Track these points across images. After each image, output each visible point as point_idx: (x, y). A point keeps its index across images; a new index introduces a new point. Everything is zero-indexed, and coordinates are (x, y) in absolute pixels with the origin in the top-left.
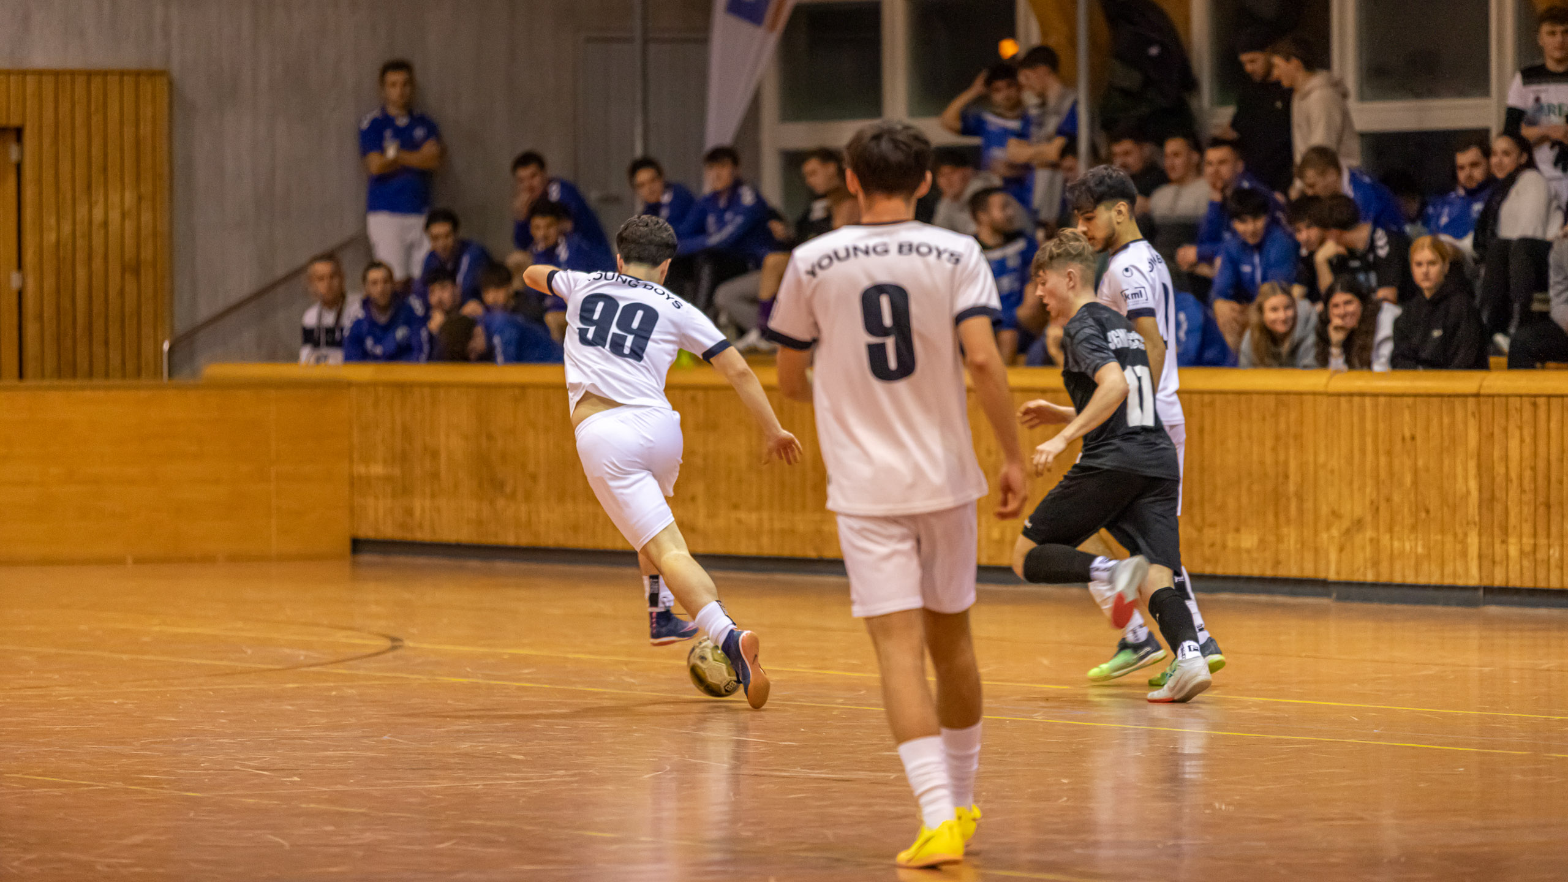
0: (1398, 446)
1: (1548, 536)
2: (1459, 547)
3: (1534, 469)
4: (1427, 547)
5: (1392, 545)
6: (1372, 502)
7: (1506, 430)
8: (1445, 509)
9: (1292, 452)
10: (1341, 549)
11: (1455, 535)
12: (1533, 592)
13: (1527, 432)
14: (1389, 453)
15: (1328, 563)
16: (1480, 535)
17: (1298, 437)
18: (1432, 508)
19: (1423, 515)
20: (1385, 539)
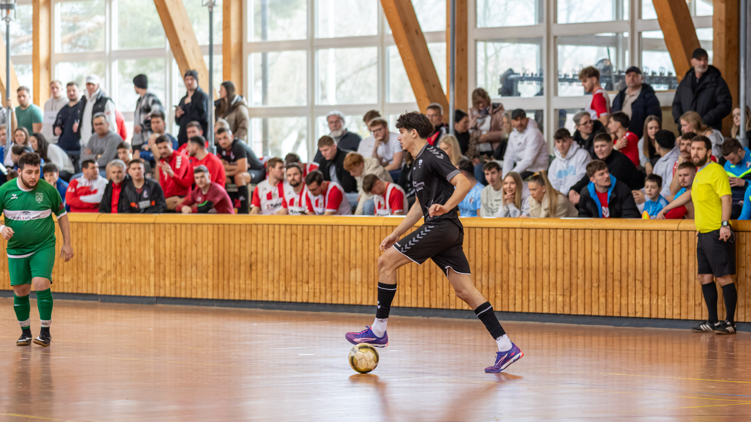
0: (124, 243)
1: (181, 277)
2: (147, 282)
3: (175, 252)
4: (135, 282)
5: (121, 281)
6: (114, 264)
7: (165, 237)
8: (142, 267)
9: (84, 245)
10: (102, 282)
11: (145, 277)
12: (175, 299)
13: (173, 237)
14: (121, 246)
15: (97, 287)
16: (155, 277)
17: (86, 239)
18: (137, 267)
19: (133, 269)
20: (119, 279)
